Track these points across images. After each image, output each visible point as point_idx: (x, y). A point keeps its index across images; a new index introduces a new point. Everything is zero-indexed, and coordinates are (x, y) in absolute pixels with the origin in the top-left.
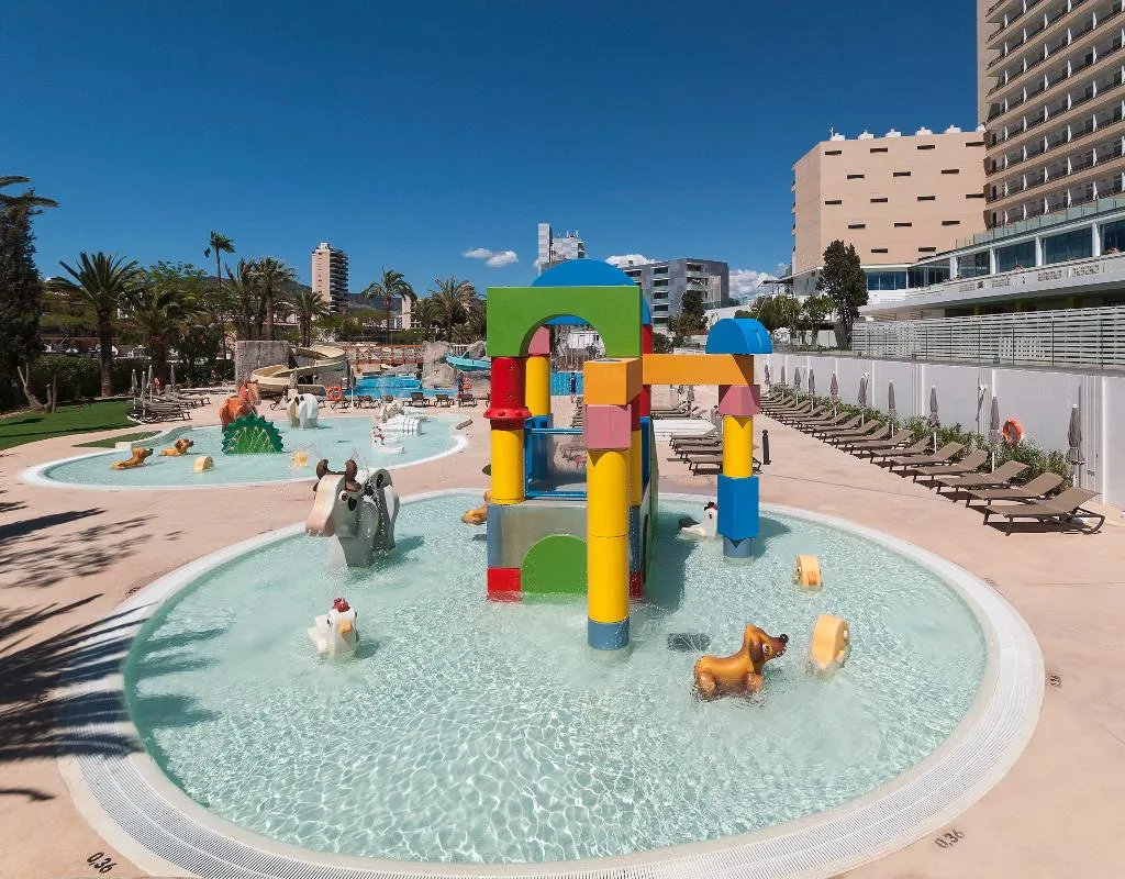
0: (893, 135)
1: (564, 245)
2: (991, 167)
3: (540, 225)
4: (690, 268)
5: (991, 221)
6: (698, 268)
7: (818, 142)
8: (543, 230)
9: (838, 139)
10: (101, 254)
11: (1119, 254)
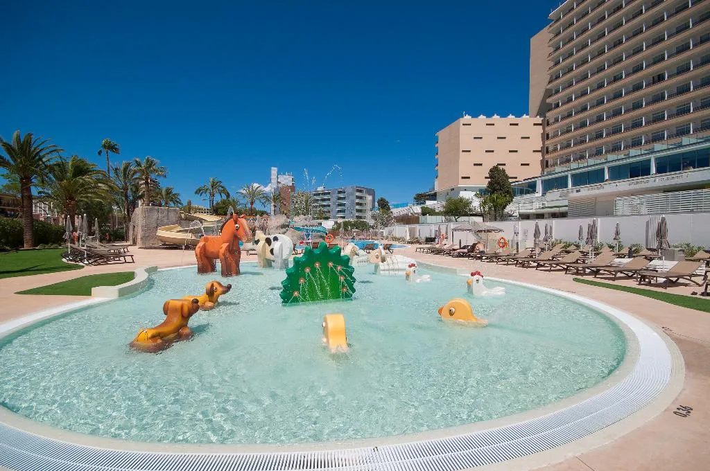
0: (496, 117)
1: (285, 179)
2: (546, 137)
3: (272, 168)
4: (358, 191)
5: (545, 164)
6: (361, 191)
7: (458, 118)
8: (274, 170)
9: (467, 118)
10: (30, 135)
11: (692, 170)
